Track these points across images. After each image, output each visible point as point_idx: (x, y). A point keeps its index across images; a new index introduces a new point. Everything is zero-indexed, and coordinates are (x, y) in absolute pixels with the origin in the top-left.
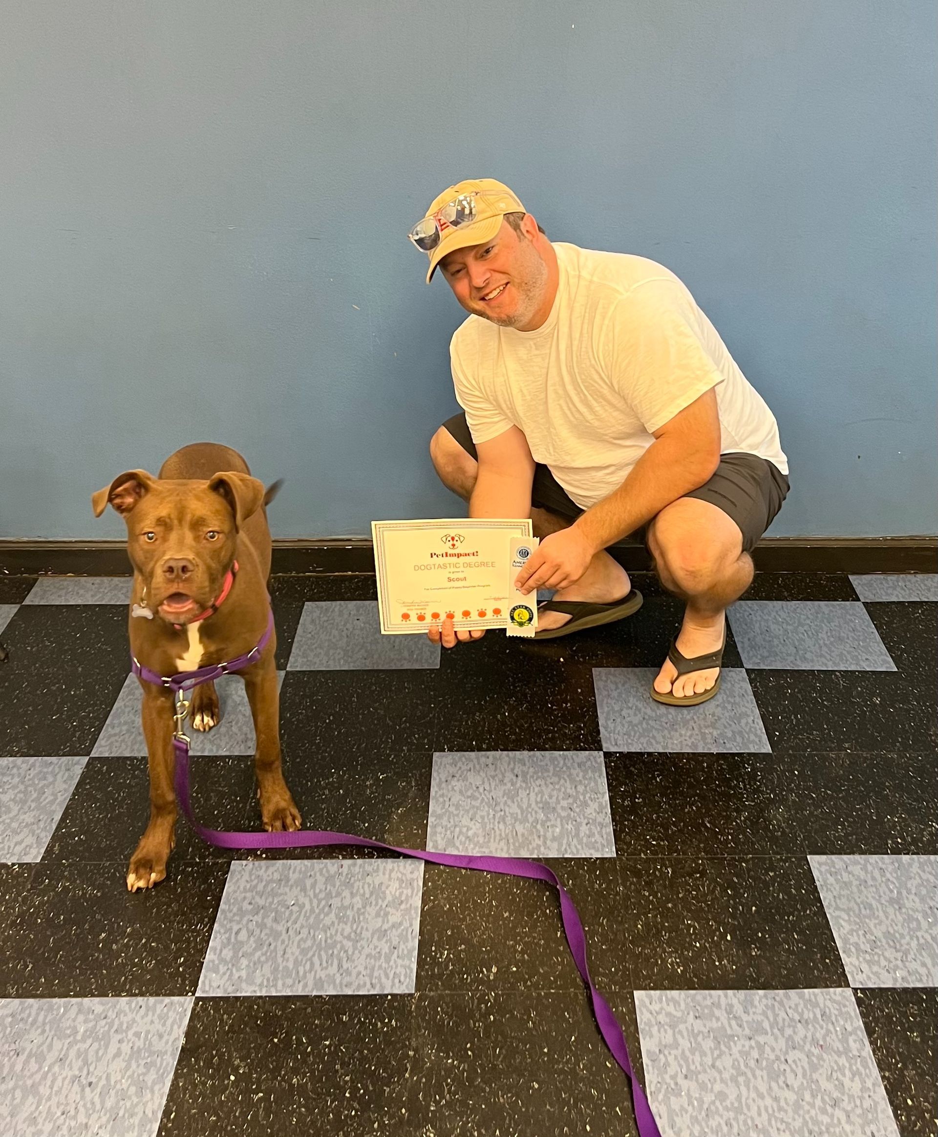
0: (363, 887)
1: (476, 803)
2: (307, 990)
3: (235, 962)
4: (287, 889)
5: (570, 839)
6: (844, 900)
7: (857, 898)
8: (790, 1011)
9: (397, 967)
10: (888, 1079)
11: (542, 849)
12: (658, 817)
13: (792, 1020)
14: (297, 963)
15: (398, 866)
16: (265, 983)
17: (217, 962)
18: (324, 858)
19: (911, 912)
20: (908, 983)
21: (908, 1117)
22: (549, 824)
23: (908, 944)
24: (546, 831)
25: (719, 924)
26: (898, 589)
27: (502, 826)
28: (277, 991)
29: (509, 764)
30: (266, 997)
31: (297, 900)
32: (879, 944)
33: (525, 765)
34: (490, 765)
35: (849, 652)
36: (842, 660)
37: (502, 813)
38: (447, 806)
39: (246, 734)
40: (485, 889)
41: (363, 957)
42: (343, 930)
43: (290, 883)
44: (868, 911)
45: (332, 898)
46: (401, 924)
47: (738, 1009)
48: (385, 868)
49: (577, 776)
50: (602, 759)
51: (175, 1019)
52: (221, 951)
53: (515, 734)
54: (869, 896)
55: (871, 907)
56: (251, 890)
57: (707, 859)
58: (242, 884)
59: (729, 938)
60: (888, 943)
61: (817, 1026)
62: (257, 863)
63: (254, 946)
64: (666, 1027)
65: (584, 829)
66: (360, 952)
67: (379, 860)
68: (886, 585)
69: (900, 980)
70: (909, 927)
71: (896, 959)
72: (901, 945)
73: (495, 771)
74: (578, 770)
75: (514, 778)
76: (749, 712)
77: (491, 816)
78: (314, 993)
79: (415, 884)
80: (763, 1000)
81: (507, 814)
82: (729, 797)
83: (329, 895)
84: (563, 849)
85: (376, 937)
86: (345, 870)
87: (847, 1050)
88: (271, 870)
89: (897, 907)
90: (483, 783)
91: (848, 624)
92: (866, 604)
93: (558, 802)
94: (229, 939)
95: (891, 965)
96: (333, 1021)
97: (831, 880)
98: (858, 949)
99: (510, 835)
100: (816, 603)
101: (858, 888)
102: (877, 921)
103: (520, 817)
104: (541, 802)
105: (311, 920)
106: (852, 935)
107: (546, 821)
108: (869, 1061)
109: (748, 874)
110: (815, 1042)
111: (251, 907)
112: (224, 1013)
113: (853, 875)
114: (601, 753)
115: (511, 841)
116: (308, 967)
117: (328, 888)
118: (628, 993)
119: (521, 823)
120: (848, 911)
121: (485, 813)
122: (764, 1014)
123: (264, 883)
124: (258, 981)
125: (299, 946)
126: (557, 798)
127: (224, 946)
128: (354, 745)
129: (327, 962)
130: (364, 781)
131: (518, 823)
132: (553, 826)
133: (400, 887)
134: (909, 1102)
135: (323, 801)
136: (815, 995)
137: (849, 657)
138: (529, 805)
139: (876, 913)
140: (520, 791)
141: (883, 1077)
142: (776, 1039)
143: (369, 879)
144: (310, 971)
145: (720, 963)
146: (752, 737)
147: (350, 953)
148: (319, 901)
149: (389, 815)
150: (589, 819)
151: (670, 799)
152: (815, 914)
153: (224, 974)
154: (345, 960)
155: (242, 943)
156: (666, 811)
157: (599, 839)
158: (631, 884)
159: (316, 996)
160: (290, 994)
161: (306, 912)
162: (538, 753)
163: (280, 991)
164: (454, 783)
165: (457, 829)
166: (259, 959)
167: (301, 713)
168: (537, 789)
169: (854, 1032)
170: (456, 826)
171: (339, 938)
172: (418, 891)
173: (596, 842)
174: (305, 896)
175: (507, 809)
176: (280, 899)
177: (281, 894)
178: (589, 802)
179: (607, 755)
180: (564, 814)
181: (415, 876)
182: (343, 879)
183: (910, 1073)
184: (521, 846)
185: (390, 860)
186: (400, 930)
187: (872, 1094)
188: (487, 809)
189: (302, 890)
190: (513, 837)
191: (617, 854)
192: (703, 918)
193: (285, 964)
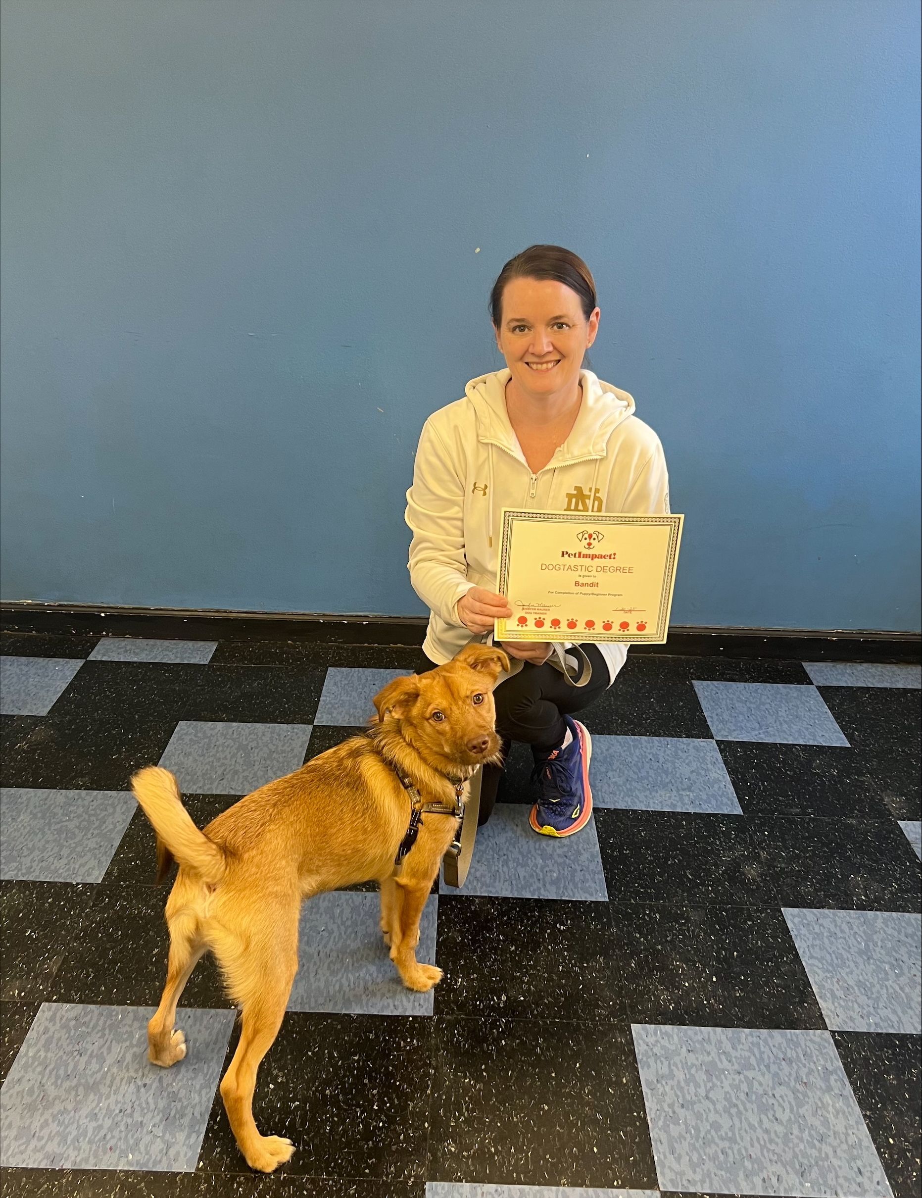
1: (483, 849)
2: (337, 1008)
4: (318, 917)
5: (567, 883)
6: (817, 950)
7: (829, 948)
8: (774, 1049)
10: (869, 1117)
11: (542, 891)
12: (644, 868)
13: (776, 1057)
14: (327, 984)
16: (301, 999)
19: (878, 963)
20: (881, 1028)
21: (891, 1155)
22: (547, 869)
23: (881, 992)
24: (545, 874)
25: (704, 966)
26: (846, 675)
27: (505, 869)
30: (300, 1013)
31: (326, 927)
32: (851, 990)
35: (807, 729)
36: (800, 735)
37: (505, 857)
40: (492, 925)
42: (367, 956)
43: (321, 911)
44: (840, 961)
45: (357, 927)
47: (727, 1045)
51: (220, 1029)
54: (840, 946)
55: (841, 956)
57: (691, 907)
59: (714, 979)
60: (859, 990)
61: (801, 1065)
64: (662, 1059)
65: (579, 876)
68: (836, 672)
69: (873, 1026)
70: (877, 976)
71: (868, 1006)
72: (872, 993)
73: (500, 820)
75: (515, 827)
76: (721, 778)
77: (496, 860)
78: (344, 1012)
79: (431, 918)
80: (750, 1038)
81: (510, 858)
82: (707, 853)
83: (355, 923)
84: (561, 892)
86: (368, 902)
87: (829, 1089)
89: (865, 958)
91: (804, 704)
92: (818, 687)
93: (556, 849)
95: (865, 1011)
96: (360, 1037)
97: (804, 931)
98: (834, 995)
99: (513, 878)
100: (775, 685)
101: (830, 940)
102: (848, 971)
103: (521, 862)
104: (539, 849)
105: (340, 945)
106: (827, 982)
107: (544, 866)
108: (851, 1101)
109: (729, 922)
110: (798, 1079)
113: (824, 928)
115: (514, 882)
116: (337, 988)
117: (354, 916)
118: (626, 1025)
119: (522, 867)
120: (821, 960)
121: (490, 857)
122: (751, 1050)
125: (329, 968)
126: (554, 847)
129: (354, 984)
131: (520, 867)
132: (551, 871)
134: (891, 1141)
136: (797, 1036)
137: (807, 733)
138: (530, 852)
139: (847, 962)
140: (522, 839)
141: (865, 1116)
142: (763, 1075)
144: (339, 991)
145: (708, 1002)
146: (725, 800)
147: (373, 975)
148: (347, 928)
150: (582, 866)
151: (655, 852)
152: (791, 961)
154: (370, 983)
156: (651, 863)
157: (593, 885)
158: (623, 926)
159: (345, 1015)
160: (322, 1011)
161: (335, 938)
169: (834, 1072)
171: (364, 963)
173: (590, 887)
174: (334, 923)
175: (509, 854)
176: (313, 924)
177: (313, 921)
178: (582, 851)
180: (560, 860)
182: (367, 909)
183: (889, 1114)
184: (523, 888)
187: (855, 1131)
188: (491, 853)
189: (330, 918)
190: (515, 879)
191: (609, 898)
192: (690, 960)
193: (317, 983)
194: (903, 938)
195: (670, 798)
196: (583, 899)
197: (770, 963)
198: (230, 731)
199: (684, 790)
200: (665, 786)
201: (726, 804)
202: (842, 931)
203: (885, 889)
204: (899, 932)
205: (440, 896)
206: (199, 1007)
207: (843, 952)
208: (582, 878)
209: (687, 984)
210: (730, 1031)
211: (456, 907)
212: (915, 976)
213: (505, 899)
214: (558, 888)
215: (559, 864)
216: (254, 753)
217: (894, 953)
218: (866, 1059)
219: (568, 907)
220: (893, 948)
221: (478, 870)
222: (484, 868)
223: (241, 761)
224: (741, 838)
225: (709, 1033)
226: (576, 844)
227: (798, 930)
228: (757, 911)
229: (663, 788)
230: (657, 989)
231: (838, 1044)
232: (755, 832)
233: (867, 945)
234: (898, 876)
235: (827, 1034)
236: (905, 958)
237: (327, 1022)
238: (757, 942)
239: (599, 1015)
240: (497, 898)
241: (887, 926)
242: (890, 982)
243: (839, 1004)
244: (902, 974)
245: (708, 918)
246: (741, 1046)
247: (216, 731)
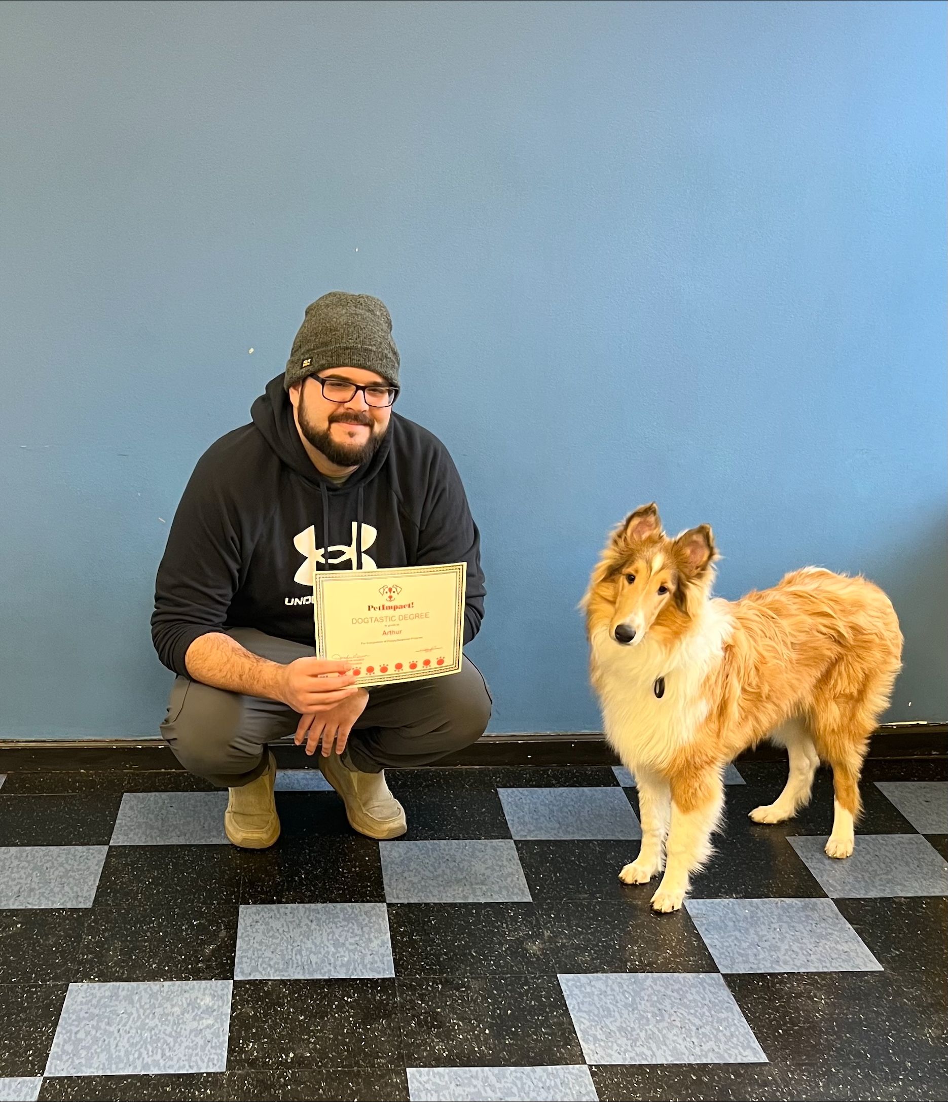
0: (181, 1001)
1: (277, 941)
2: (136, 1071)
3: (76, 1054)
4: (117, 1003)
5: (357, 965)
6: (586, 1005)
7: (597, 1004)
8: (535, 1081)
9: (211, 1054)
11: (333, 973)
12: (431, 950)
13: (536, 1086)
14: (127, 1053)
15: (211, 986)
16: (101, 1066)
17: (60, 1053)
18: (148, 981)
19: (642, 1013)
20: (636, 1061)
22: (338, 955)
23: (638, 1034)
24: (336, 959)
25: (479, 1022)
27: (298, 957)
28: (111, 1072)
29: (305, 912)
30: (103, 1076)
31: (126, 1010)
32: (613, 1034)
33: (319, 913)
34: (288, 914)
35: (607, 826)
37: (299, 948)
38: (251, 944)
39: (77, 893)
40: (284, 1001)
41: (183, 1048)
42: (165, 1030)
43: (120, 998)
44: (606, 1013)
45: (155, 1008)
46: (213, 1025)
47: (493, 1080)
48: (200, 987)
49: (364, 920)
50: (385, 908)
51: (28, 1092)
52: (63, 1046)
53: (311, 891)
54: (608, 1001)
55: (608, 1009)
56: (87, 1003)
57: (472, 978)
58: (79, 999)
59: (487, 1032)
60: (620, 1033)
61: (558, 1091)
62: (91, 984)
63: (91, 1041)
64: (432, 1092)
65: (368, 959)
66: (180, 1045)
67: (195, 982)
69: (629, 1060)
70: (639, 1023)
71: (626, 1045)
72: (632, 1035)
73: (293, 918)
74: (364, 916)
75: (310, 923)
76: (514, 872)
77: (289, 950)
78: (143, 1073)
79: (225, 998)
80: (514, 1073)
81: (303, 948)
82: (494, 934)
83: (153, 1006)
84: (350, 972)
85: (193, 1034)
86: (166, 989)
88: (103, 989)
89: (631, 1009)
90: (283, 926)
93: (346, 939)
94: (70, 1038)
95: (622, 1049)
96: (158, 1091)
97: (576, 991)
98: (595, 1039)
101: (599, 997)
102: (611, 1019)
103: (314, 950)
104: (332, 939)
105: (139, 1024)
106: (591, 1029)
107: (336, 953)
109: (507, 988)
111: (87, 1015)
112: (68, 1088)
113: (595, 988)
114: (385, 904)
115: (306, 967)
116: (136, 1056)
117: (152, 1001)
118: (402, 1070)
119: (314, 954)
120: (588, 1013)
121: (284, 948)
122: (514, 1083)
123: (97, 999)
124: (96, 1066)
125: (128, 1041)
126: (346, 937)
127: (65, 1042)
128: (171, 900)
129: (152, 1052)
130: (180, 926)
131: (312, 955)
132: (342, 956)
133: (213, 1000)
135: (145, 941)
136: (557, 1070)
137: (606, 830)
138: (322, 942)
139: (613, 1013)
140: (314, 932)
143: (187, 995)
144: (139, 1058)
145: (479, 1049)
146: (516, 890)
147: (172, 1044)
148: (145, 1011)
149: (202, 950)
150: (372, 951)
151: (443, 936)
152: (561, 1015)
153: (67, 1061)
154: (167, 1050)
155: (81, 1040)
156: (438, 945)
157: (381, 965)
158: (407, 996)
159: (144, 1075)
160: (122, 1074)
161: (134, 1018)
162: (330, 905)
163: (114, 1072)
164: (258, 926)
165: (260, 960)
166: (95, 1050)
167: (124, 877)
168: (329, 931)
169: (587, 1094)
170: (259, 957)
171: (162, 1035)
172: (228, 1002)
173: (379, 967)
174: (133, 1007)
175: (303, 945)
176: (112, 1009)
177: (112, 1006)
178: (373, 939)
179: (389, 905)
180: (351, 947)
181: (225, 992)
182: (164, 995)
184: (315, 971)
185: (203, 982)
186: (212, 1030)
188: (285, 945)
189: (129, 1004)
190: (308, 965)
191: (396, 975)
192: (466, 1019)
193: (117, 1053)
194: (669, 993)
195: (463, 891)
196: (371, 977)
197: (540, 1018)
198: (24, 855)
199: (477, 884)
200: (458, 881)
201: (517, 894)
202: (613, 990)
203: (659, 955)
204: (667, 988)
205: (235, 981)
206: (7, 1076)
207: (611, 1006)
208: (371, 960)
209: (461, 1037)
210: (496, 1070)
211: (250, 989)
212: (674, 1020)
213: (298, 981)
214: (348, 970)
215: (350, 951)
216: (49, 872)
217: (658, 1004)
218: (618, 1084)
219: (356, 984)
220: (658, 1001)
221: (272, 959)
222: (278, 956)
223: (36, 880)
224: (527, 921)
225: (477, 1072)
226: (368, 934)
227: (571, 991)
228: (535, 978)
229: (458, 883)
230: (433, 1041)
231: (593, 1074)
232: (542, 915)
233: (634, 1000)
234: (674, 944)
235: (585, 1067)
236: (668, 1008)
237: (127, 1081)
238: (531, 1002)
239: (378, 1064)
240: (289, 980)
241: (656, 984)
242: (650, 1027)
243: (600, 1045)
244: (663, 1020)
245: (487, 986)
246: (505, 1080)
247: (10, 854)
